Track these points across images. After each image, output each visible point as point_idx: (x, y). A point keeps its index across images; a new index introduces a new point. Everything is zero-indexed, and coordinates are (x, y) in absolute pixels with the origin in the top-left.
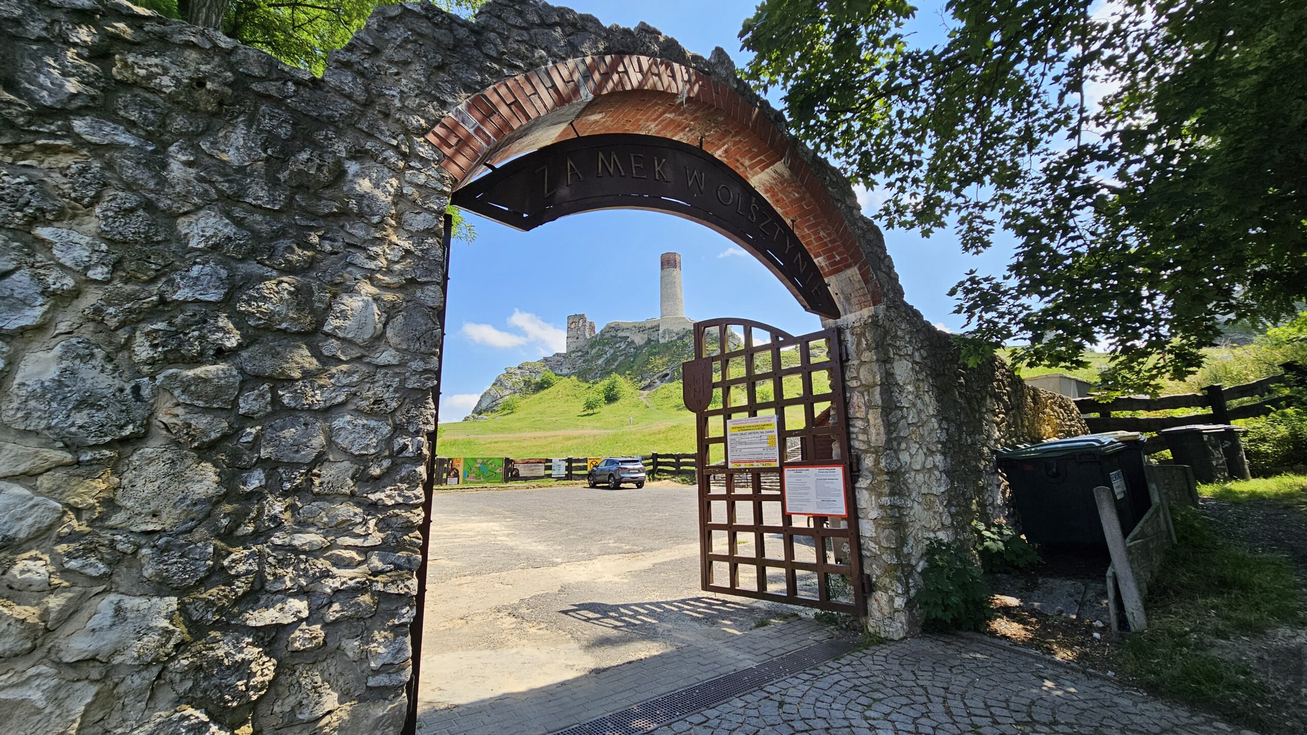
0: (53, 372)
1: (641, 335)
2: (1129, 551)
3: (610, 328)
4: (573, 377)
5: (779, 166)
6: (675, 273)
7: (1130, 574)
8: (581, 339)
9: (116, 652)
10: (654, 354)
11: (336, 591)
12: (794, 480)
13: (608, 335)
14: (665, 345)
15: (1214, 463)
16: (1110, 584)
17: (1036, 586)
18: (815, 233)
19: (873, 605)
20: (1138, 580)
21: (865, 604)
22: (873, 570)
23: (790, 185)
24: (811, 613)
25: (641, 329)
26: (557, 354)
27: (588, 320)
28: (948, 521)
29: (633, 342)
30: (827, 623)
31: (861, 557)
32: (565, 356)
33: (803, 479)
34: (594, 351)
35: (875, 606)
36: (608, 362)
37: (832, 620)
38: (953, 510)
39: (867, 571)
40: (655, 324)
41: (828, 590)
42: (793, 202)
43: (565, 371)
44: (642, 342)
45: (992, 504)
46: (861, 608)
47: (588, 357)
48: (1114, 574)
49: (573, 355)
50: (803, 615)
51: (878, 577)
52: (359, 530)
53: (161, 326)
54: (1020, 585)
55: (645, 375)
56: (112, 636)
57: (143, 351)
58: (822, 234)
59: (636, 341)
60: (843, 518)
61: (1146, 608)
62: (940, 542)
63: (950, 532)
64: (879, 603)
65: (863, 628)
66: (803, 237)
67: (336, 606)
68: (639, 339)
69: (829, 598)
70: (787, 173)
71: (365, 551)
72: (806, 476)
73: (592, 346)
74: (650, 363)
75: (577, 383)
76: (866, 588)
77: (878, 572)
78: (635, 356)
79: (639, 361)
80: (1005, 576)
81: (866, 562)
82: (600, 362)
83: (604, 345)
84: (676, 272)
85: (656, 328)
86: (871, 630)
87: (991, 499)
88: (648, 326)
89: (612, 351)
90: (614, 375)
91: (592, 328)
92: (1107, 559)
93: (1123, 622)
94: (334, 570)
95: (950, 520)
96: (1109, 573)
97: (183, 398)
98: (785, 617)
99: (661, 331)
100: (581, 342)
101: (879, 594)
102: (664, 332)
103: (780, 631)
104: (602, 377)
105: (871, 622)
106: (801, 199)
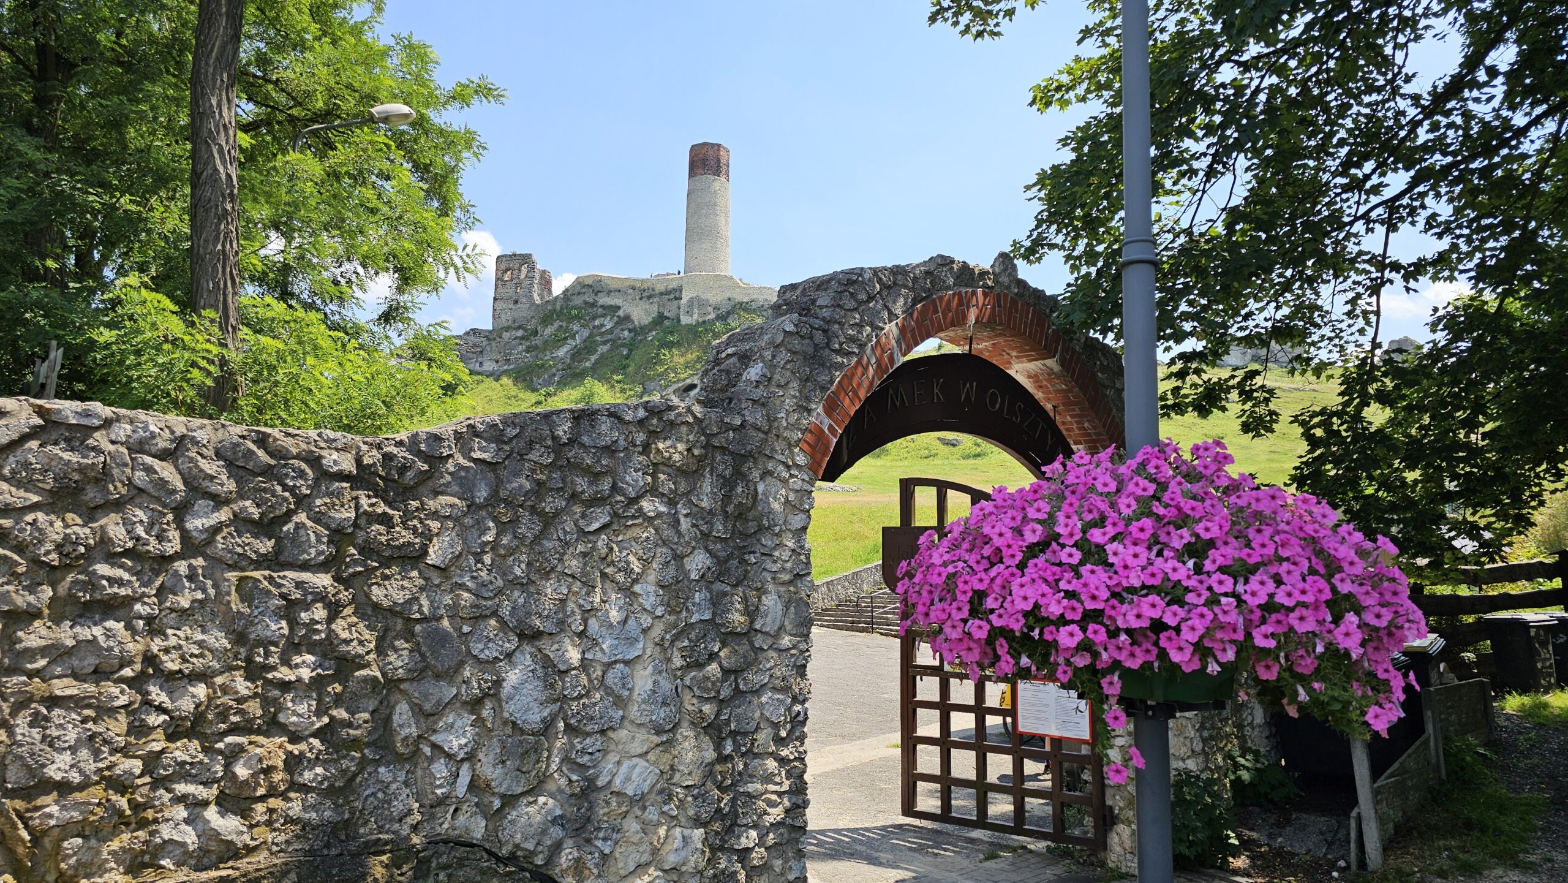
0: (649, 685)
1: (644, 305)
2: (1376, 793)
3: (582, 287)
4: (505, 380)
5: (1051, 363)
6: (717, 185)
7: (1373, 815)
8: (524, 305)
9: (684, 864)
10: (670, 345)
11: (772, 824)
12: (1030, 694)
13: (578, 301)
14: (692, 329)
15: (1539, 665)
16: (1353, 824)
17: (1289, 821)
18: (1078, 423)
19: (1114, 839)
20: (1382, 821)
21: (1105, 837)
22: (1116, 801)
23: (1058, 378)
24: (1041, 845)
25: (644, 292)
26: (474, 332)
27: (540, 267)
28: (1198, 746)
29: (627, 318)
30: (1061, 856)
31: (1103, 786)
32: (488, 336)
33: (1041, 695)
34: (549, 330)
35: (1116, 839)
36: (577, 354)
37: (1067, 854)
38: (1206, 734)
39: (1109, 802)
40: (674, 285)
41: (1063, 821)
42: (1057, 391)
43: (489, 366)
44: (646, 320)
45: (1251, 724)
46: (1100, 843)
47: (537, 341)
48: (1359, 816)
49: (506, 335)
50: (1031, 847)
51: (1121, 809)
52: (777, 779)
53: (686, 643)
54: (1272, 821)
55: (651, 385)
56: (683, 854)
57: (678, 662)
58: (1086, 425)
59: (635, 316)
60: (1085, 742)
61: (1385, 850)
62: (1187, 772)
63: (1201, 759)
64: (1121, 838)
65: (1103, 864)
66: (1064, 423)
67: (771, 835)
68: (641, 313)
69: (1064, 829)
70: (1057, 368)
71: (780, 794)
72: (1045, 692)
73: (546, 320)
74: (661, 362)
75: (514, 390)
76: (1107, 820)
77: (1121, 804)
78: (632, 346)
79: (638, 354)
80: (1257, 810)
81: (1109, 792)
82: (561, 353)
83: (571, 319)
84: (718, 183)
85: (674, 294)
86: (1111, 865)
87: (1250, 718)
88: (660, 287)
89: (586, 333)
90: (588, 381)
91: (546, 283)
92: (1353, 801)
93: (1362, 864)
94: (769, 810)
95: (1201, 745)
96: (1354, 814)
97: (698, 693)
98: (1014, 850)
99: (684, 301)
100: (523, 311)
101: (1121, 828)
102: (691, 302)
103: (1013, 864)
104: (563, 384)
105: (1114, 857)
106: (1069, 391)
